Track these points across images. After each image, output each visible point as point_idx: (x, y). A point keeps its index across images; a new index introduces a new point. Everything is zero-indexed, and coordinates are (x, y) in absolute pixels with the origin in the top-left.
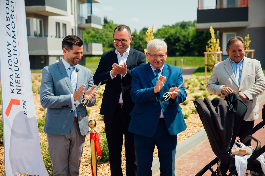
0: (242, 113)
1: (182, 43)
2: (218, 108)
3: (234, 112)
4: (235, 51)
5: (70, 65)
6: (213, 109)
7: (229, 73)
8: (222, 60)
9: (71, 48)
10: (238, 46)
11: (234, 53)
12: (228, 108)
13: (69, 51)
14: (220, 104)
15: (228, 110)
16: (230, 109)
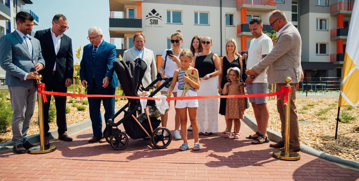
0: (144, 68)
2: (130, 65)
3: (139, 67)
4: (138, 42)
5: (24, 35)
6: (127, 66)
7: (134, 55)
8: (130, 48)
9: (24, 22)
10: (141, 38)
11: (137, 43)
12: (135, 64)
13: (22, 23)
14: (130, 62)
15: (136, 65)
16: (137, 65)
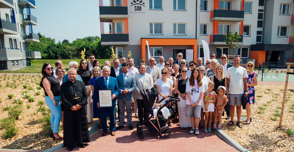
0: (156, 94)
1: (91, 51)
2: (148, 93)
3: (153, 94)
